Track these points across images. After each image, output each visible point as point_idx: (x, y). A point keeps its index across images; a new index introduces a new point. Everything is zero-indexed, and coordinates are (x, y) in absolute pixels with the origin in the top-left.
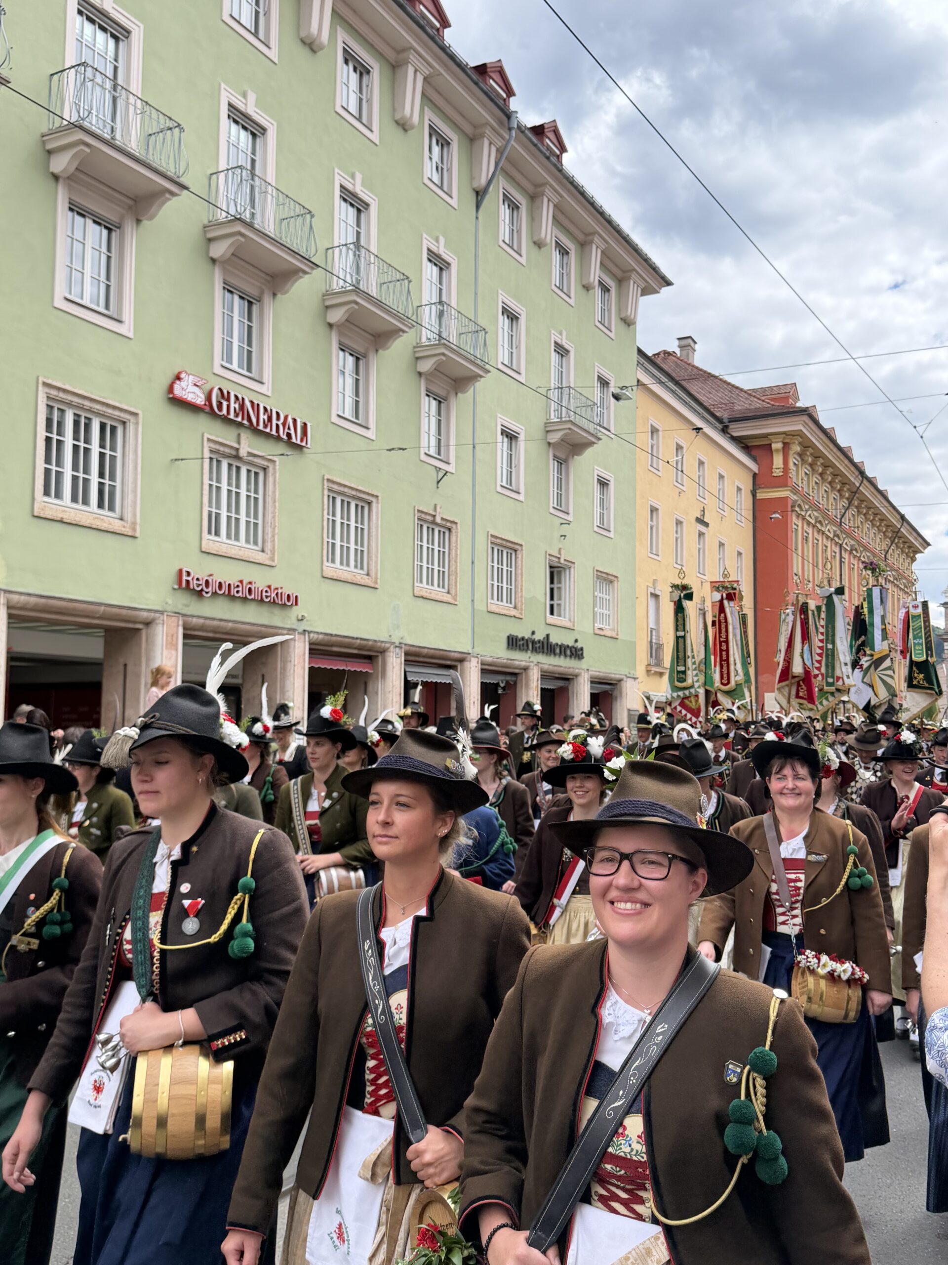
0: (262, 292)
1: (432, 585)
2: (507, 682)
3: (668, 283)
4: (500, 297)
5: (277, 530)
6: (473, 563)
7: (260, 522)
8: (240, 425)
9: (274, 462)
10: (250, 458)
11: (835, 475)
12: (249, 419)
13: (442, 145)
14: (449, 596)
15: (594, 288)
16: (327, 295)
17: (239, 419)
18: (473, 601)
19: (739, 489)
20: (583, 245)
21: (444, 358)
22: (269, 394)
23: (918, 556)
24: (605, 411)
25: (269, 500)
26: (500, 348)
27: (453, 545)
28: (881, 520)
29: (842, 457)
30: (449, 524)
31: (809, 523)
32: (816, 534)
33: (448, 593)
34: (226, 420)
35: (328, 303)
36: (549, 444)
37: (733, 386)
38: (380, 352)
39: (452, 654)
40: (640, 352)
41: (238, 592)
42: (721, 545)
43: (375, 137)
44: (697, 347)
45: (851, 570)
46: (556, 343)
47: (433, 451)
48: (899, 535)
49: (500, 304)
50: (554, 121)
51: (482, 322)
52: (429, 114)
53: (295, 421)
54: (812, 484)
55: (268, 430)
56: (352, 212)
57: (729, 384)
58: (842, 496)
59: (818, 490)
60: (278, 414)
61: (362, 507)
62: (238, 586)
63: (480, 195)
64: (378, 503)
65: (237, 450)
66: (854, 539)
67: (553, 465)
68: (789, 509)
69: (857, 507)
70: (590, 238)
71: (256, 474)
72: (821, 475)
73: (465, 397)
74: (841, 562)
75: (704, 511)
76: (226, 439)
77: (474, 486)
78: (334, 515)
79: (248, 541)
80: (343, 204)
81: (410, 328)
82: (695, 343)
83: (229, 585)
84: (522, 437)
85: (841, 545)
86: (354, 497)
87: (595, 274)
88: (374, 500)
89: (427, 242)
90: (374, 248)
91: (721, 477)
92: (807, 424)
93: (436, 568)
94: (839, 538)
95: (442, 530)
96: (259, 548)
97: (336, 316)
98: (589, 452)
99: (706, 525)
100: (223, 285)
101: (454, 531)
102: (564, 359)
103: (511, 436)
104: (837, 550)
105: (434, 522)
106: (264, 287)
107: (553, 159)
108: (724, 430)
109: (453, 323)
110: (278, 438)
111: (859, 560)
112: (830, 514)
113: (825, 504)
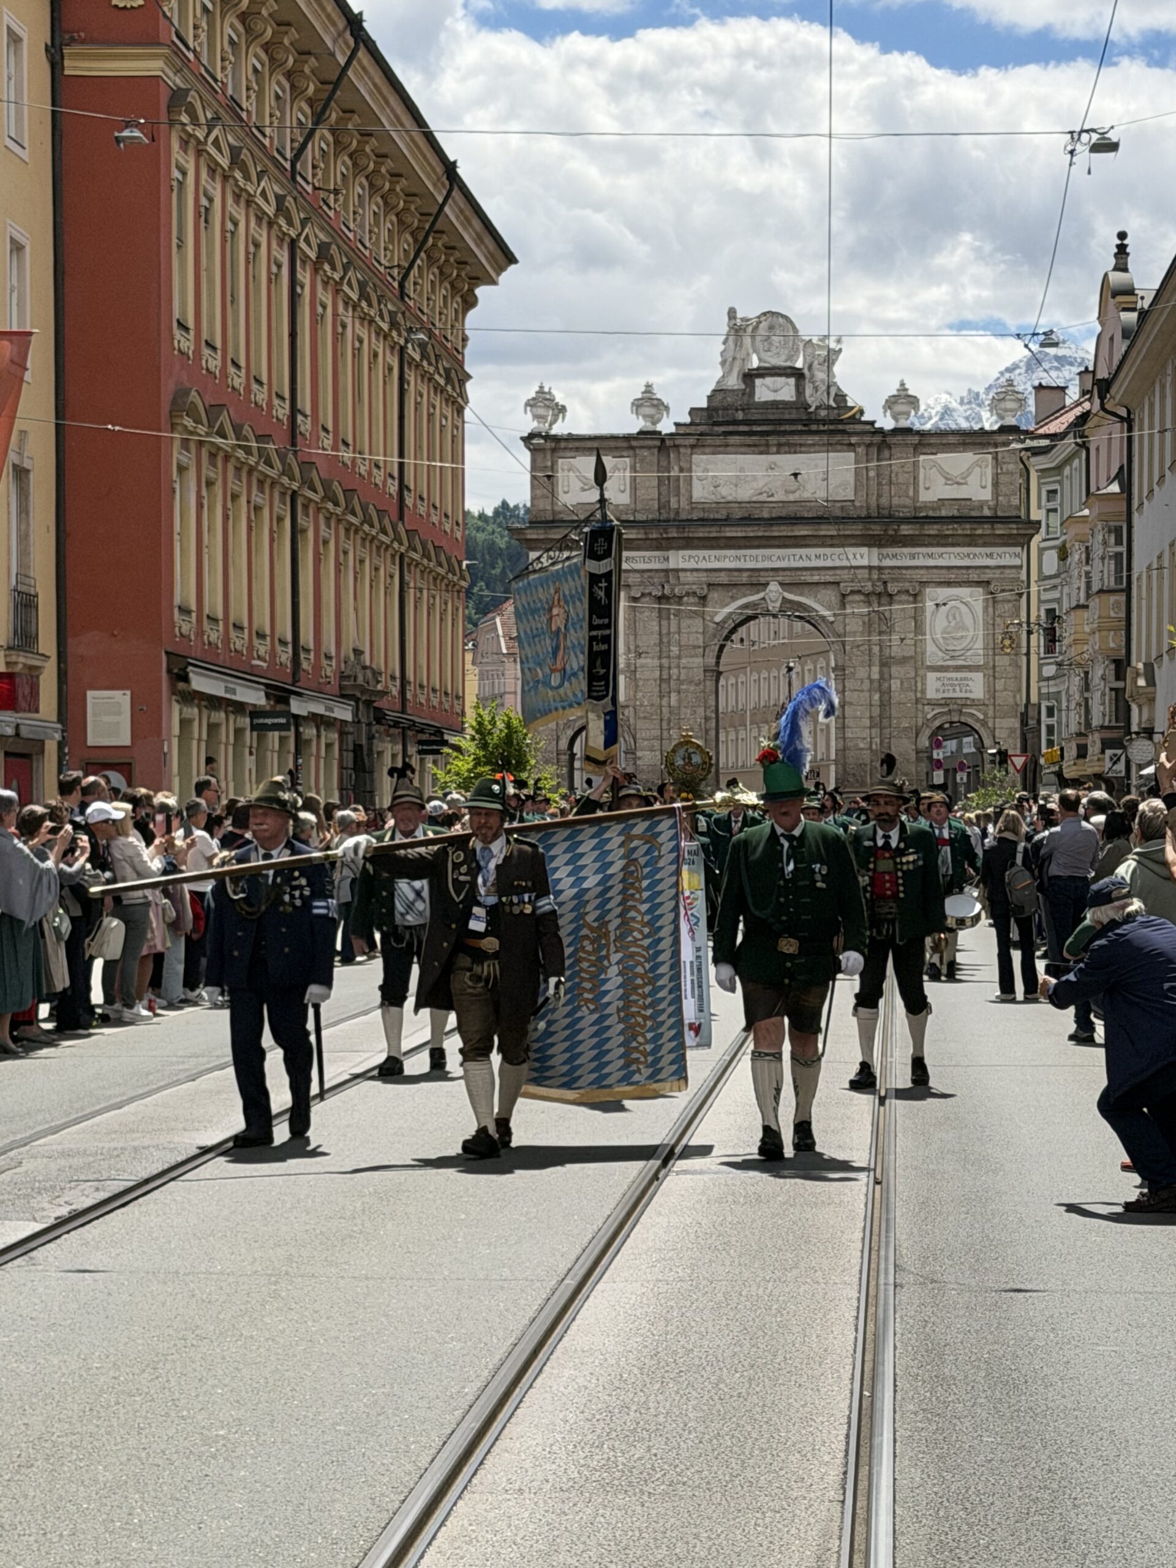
23: (481, 291)
28: (395, 175)
31: (213, 169)
32: (230, 201)
45: (317, 320)
48: (438, 226)
54: (221, 44)
58: (297, 92)
66: (327, 225)
68: (164, 118)
69: (333, 131)
74: (293, 294)
85: (293, 244)
94: (290, 223)
104: (285, 260)
111: (337, 291)
112: (267, 142)
113: (253, 109)
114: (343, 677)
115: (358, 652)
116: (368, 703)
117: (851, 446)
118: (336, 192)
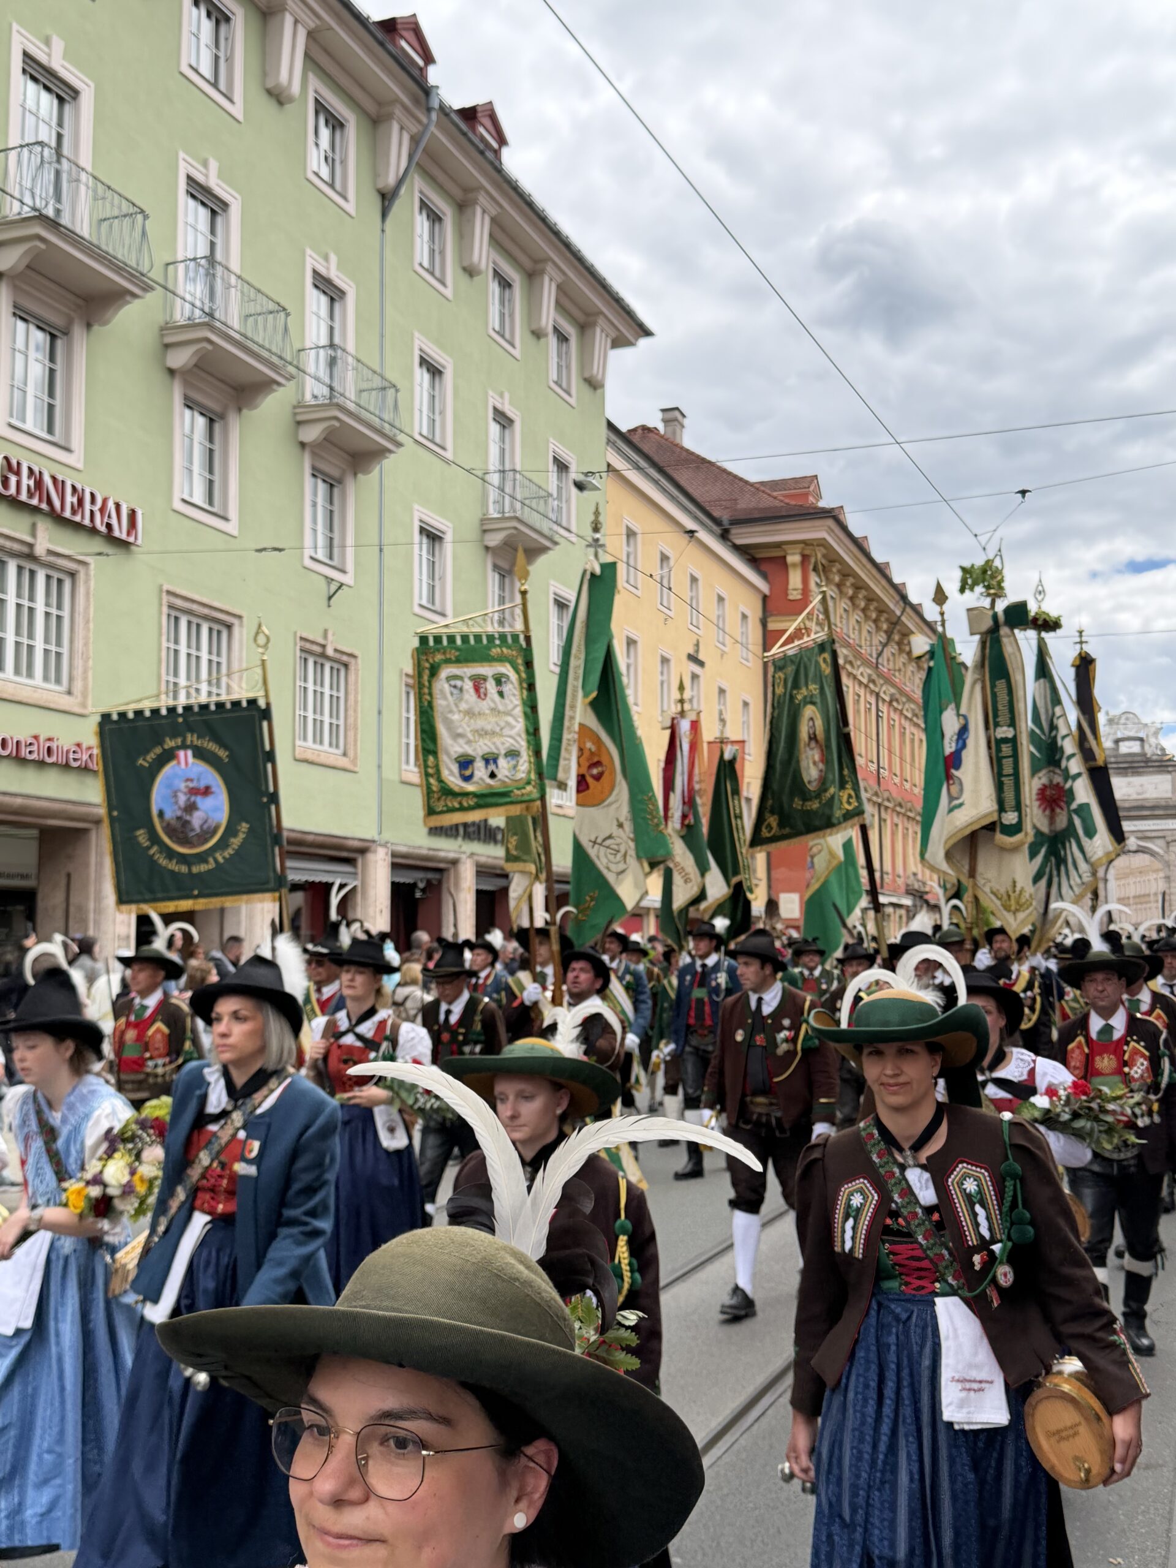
0: (70, 322)
1: (321, 743)
2: (429, 882)
3: (647, 333)
4: (417, 344)
5: (91, 663)
6: (380, 713)
7: (65, 650)
8: (36, 510)
9: (84, 564)
10: (52, 559)
11: (869, 600)
12: (49, 502)
13: (334, 127)
14: (345, 759)
15: (546, 335)
16: (166, 328)
17: (35, 502)
18: (379, 767)
19: (744, 617)
20: (532, 276)
21: (337, 424)
22: (80, 466)
24: (564, 505)
25: (79, 620)
26: (417, 414)
27: (351, 687)
29: (878, 576)
30: (345, 658)
33: (345, 754)
34: (14, 503)
35: (169, 340)
36: (487, 548)
37: (735, 477)
38: (245, 411)
39: (351, 843)
40: (611, 426)
41: (30, 752)
42: (722, 691)
43: (237, 110)
44: (686, 422)
45: (891, 727)
46: (495, 409)
47: (321, 555)
49: (417, 353)
50: (491, 103)
51: (392, 375)
52: (314, 82)
53: (118, 506)
55: (78, 518)
56: (203, 214)
57: (729, 473)
58: (878, 628)
59: (848, 619)
60: (92, 495)
61: (219, 632)
62: (31, 744)
63: (387, 198)
64: (241, 625)
65: (31, 546)
66: (894, 685)
67: (493, 579)
69: (898, 643)
70: (540, 266)
71: (60, 581)
72: (852, 599)
73: (370, 479)
74: (878, 716)
75: (697, 645)
76: (14, 530)
77: (381, 604)
78: (176, 642)
79: (46, 678)
80: (191, 203)
81: (288, 379)
82: (684, 416)
83: (18, 742)
84: (448, 538)
85: (878, 695)
86: (206, 618)
87: (549, 316)
88: (235, 621)
89: (312, 261)
90: (235, 265)
91: (721, 599)
92: (833, 531)
93: (327, 719)
94: (876, 685)
95: (336, 666)
96: (64, 687)
97: (180, 359)
98: (542, 561)
99: (701, 664)
100: (11, 310)
101: (352, 668)
102: (507, 432)
103: (433, 537)
104: (873, 700)
105: (323, 655)
106: (72, 313)
107: (490, 155)
108: (724, 536)
109: (350, 375)
110: (93, 531)
111: (901, 714)
112: (863, 651)
113: (857, 638)
114: (907, 885)
115: (915, 874)
116: (921, 897)
117: (1169, 772)
118: (900, 670)
